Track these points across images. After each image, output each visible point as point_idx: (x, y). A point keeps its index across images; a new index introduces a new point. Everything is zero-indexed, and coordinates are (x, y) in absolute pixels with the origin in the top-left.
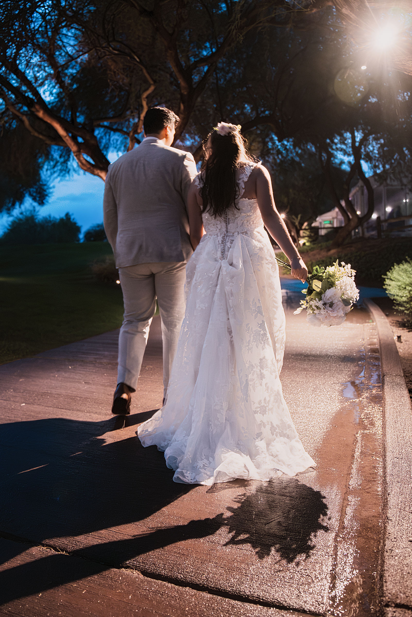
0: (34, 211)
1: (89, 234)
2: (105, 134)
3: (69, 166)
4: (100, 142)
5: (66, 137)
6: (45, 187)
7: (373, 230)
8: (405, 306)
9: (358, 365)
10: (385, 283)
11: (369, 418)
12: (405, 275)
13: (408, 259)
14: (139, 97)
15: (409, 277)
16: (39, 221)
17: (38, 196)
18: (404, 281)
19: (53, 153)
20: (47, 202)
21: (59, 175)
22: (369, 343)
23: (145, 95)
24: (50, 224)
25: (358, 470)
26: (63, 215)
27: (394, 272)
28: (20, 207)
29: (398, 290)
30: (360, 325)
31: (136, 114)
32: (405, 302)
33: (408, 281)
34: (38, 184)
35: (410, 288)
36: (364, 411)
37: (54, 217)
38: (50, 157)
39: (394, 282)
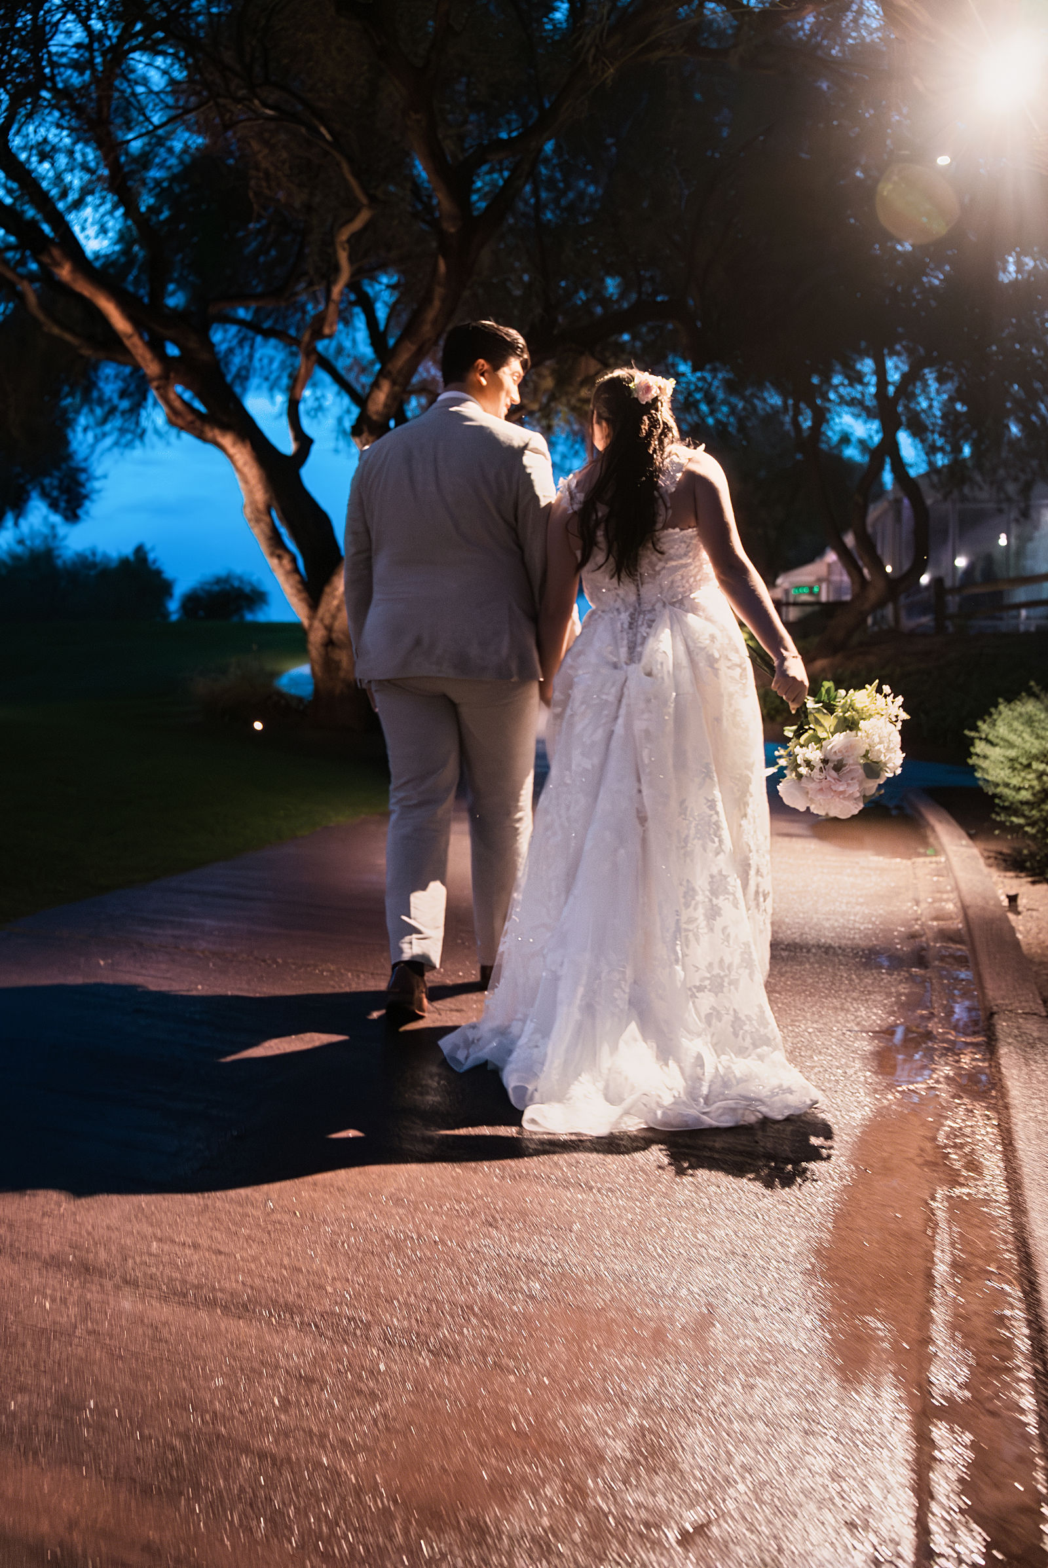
0: (55, 536)
1: (192, 601)
2: (241, 343)
3: (144, 423)
4: (227, 364)
5: (130, 337)
6: (83, 477)
7: (924, 613)
8: (1027, 813)
9: (911, 978)
10: (972, 750)
11: (962, 1146)
12: (1029, 730)
13: (1036, 689)
14: (329, 243)
15: (1038, 737)
16: (64, 562)
17: (65, 497)
18: (1027, 746)
19: (101, 384)
20: (87, 513)
21: (116, 444)
22: (934, 914)
23: (344, 235)
24: (92, 573)
25: (953, 1327)
26: (128, 550)
27: (999, 723)
28: (16, 524)
29: (1008, 771)
30: (904, 861)
31: (319, 289)
32: (1027, 803)
33: (1035, 746)
34: (64, 466)
35: (1042, 767)
36: (943, 1120)
37: (105, 555)
38: (95, 394)
39: (997, 749)
